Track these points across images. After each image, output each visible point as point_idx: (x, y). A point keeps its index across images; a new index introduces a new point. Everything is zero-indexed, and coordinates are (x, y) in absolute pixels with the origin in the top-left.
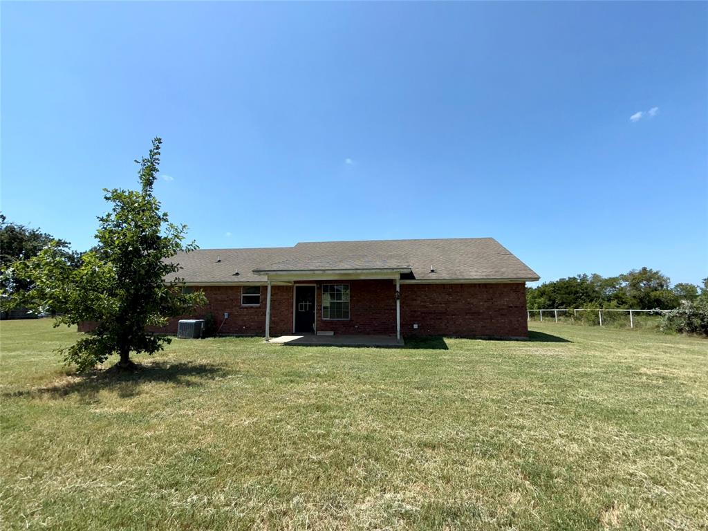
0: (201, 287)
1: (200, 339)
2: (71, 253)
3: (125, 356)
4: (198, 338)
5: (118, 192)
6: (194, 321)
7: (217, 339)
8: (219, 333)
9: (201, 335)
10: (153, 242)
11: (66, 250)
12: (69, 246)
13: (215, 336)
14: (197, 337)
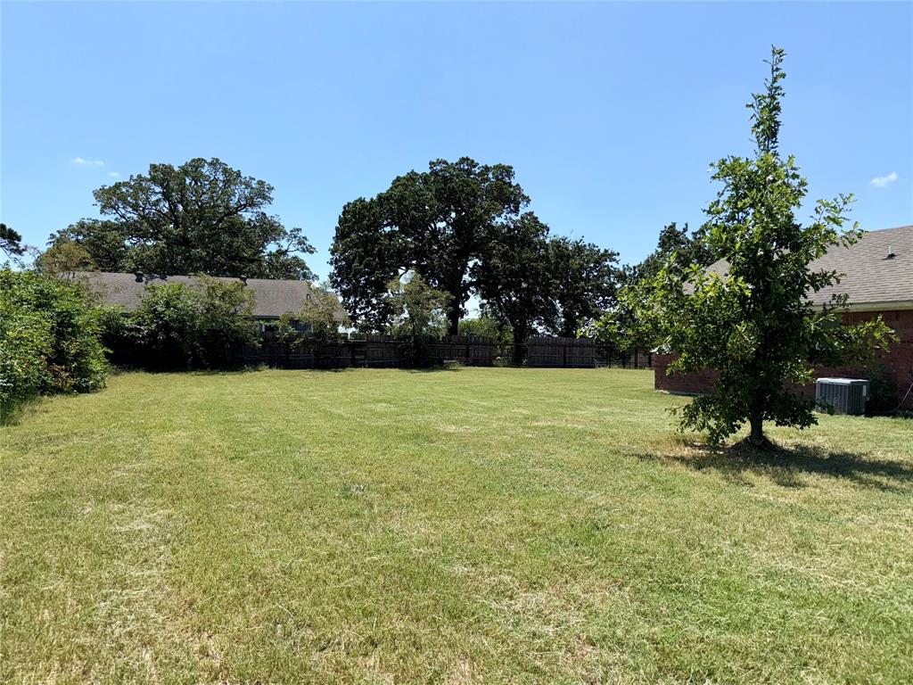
0: (878, 313)
1: (863, 417)
2: (621, 269)
3: (757, 429)
4: (858, 414)
5: (728, 163)
6: (848, 381)
7: (900, 420)
8: (900, 409)
9: (864, 410)
10: (789, 235)
11: (614, 264)
12: (617, 258)
13: (894, 415)
14: (855, 412)
